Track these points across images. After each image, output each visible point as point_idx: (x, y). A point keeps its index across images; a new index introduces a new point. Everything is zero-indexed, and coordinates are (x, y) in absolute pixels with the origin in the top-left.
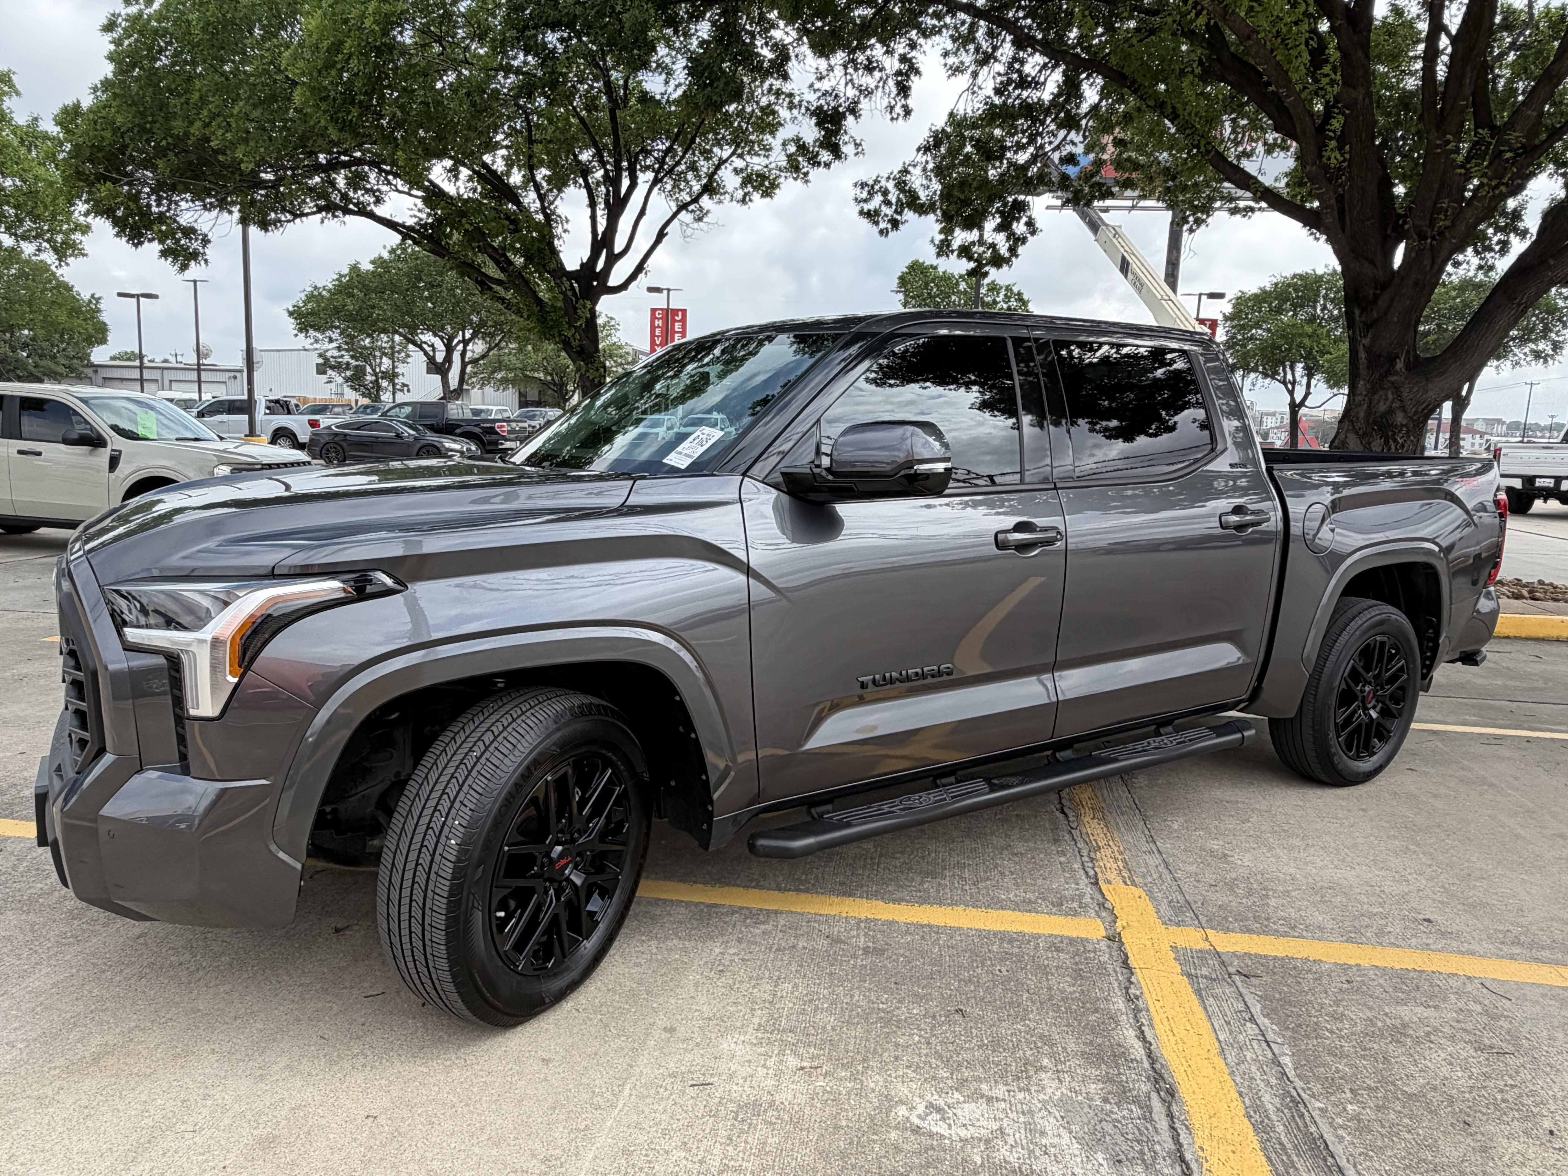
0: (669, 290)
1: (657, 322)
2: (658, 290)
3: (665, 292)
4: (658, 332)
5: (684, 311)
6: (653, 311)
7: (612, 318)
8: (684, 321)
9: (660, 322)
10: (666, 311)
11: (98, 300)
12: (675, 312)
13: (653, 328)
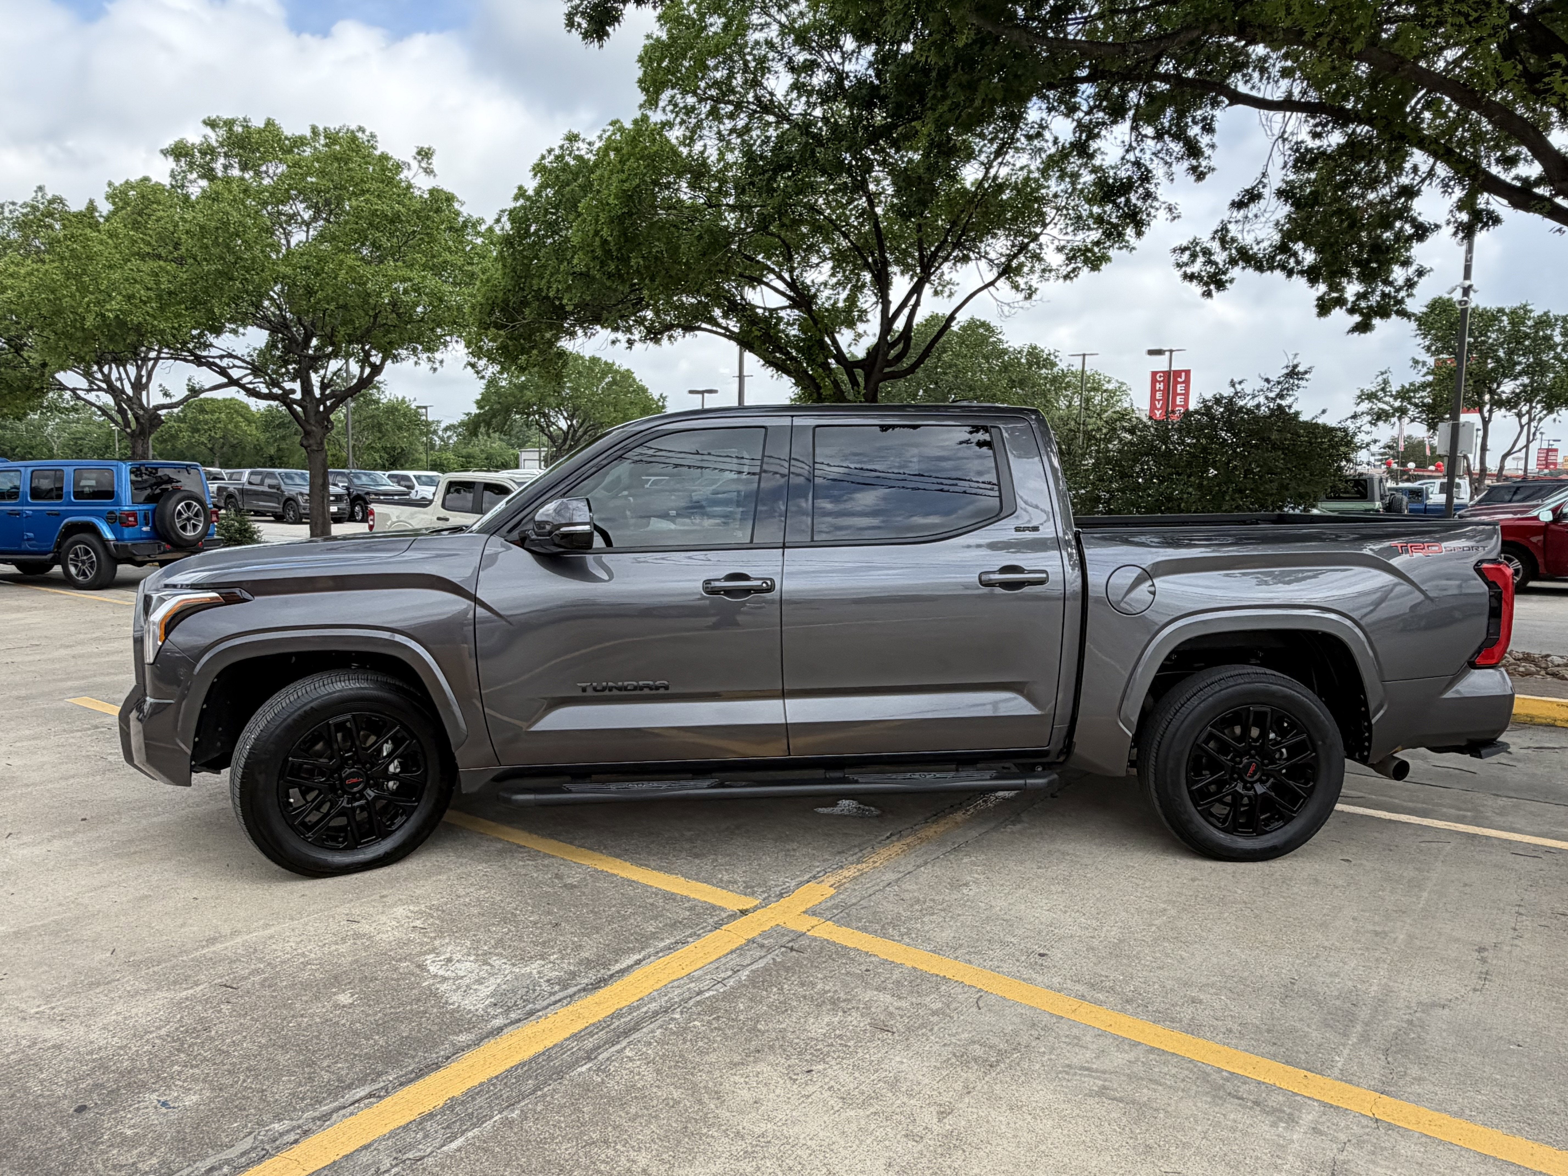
0: (1171, 351)
1: (1158, 385)
2: (1159, 352)
3: (1167, 354)
4: (1159, 395)
5: (1188, 372)
6: (1154, 374)
7: (1122, 383)
8: (1187, 382)
9: (1162, 386)
10: (1167, 374)
11: (664, 399)
12: (1178, 373)
13: (1154, 391)
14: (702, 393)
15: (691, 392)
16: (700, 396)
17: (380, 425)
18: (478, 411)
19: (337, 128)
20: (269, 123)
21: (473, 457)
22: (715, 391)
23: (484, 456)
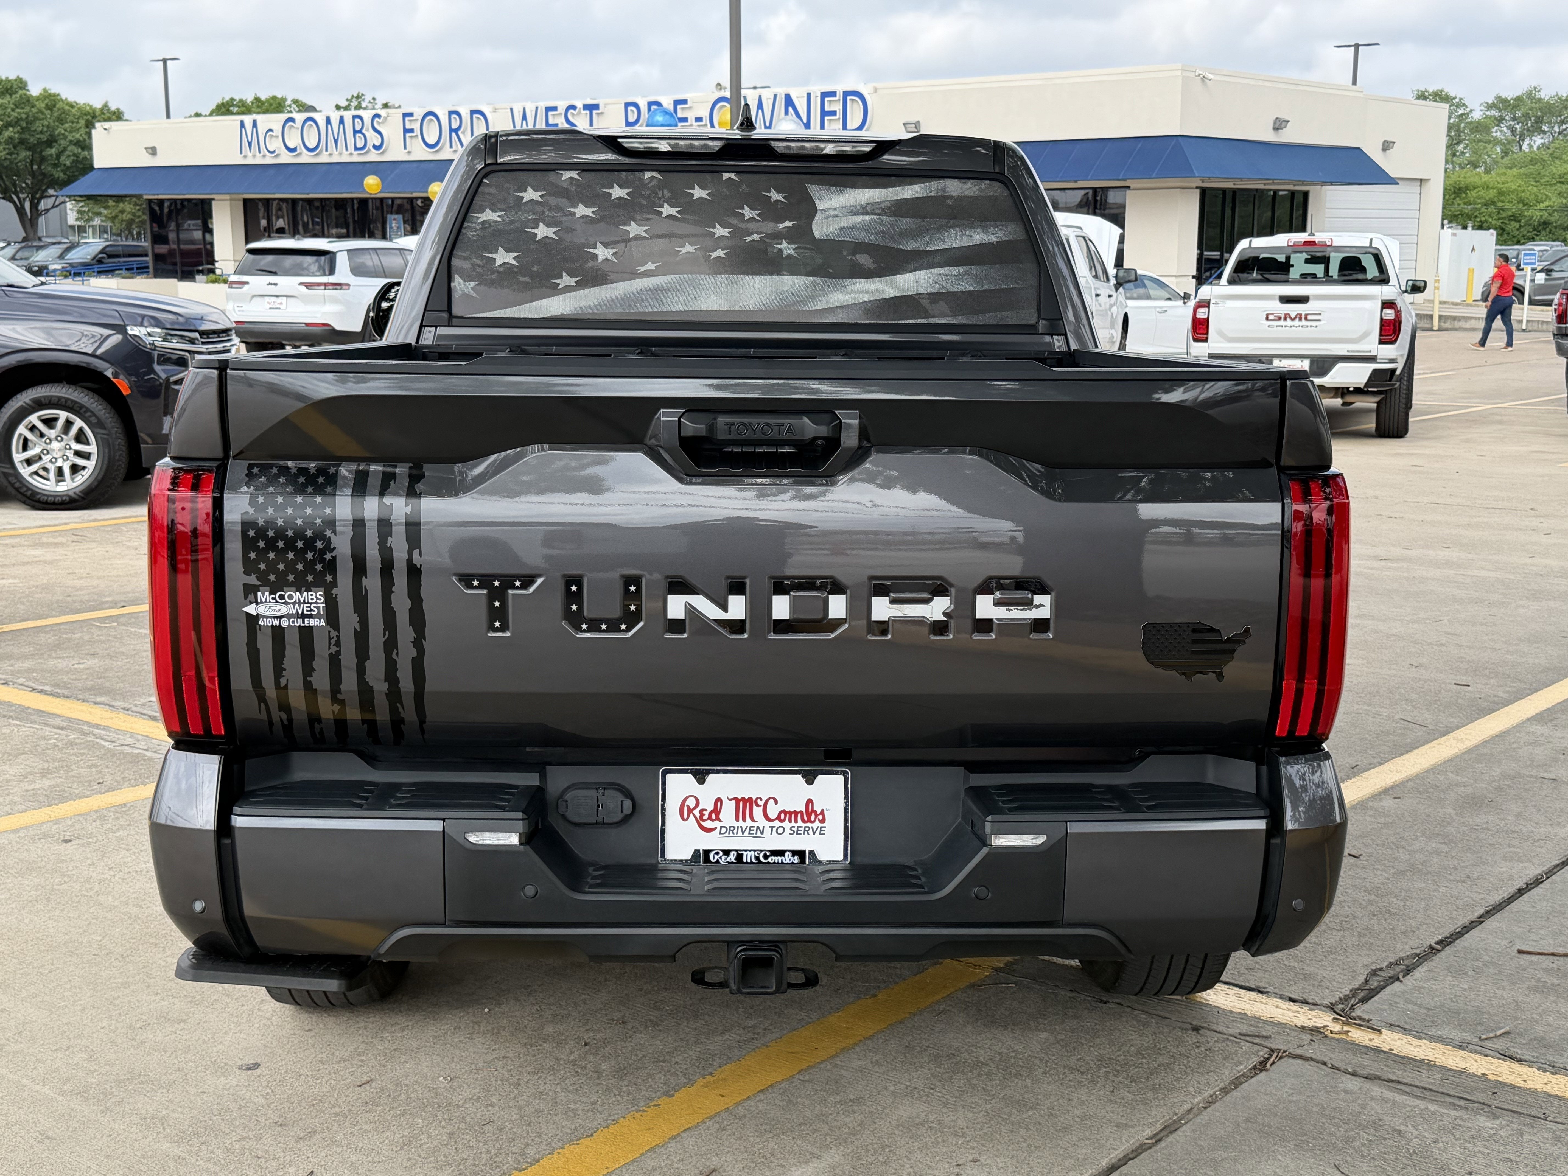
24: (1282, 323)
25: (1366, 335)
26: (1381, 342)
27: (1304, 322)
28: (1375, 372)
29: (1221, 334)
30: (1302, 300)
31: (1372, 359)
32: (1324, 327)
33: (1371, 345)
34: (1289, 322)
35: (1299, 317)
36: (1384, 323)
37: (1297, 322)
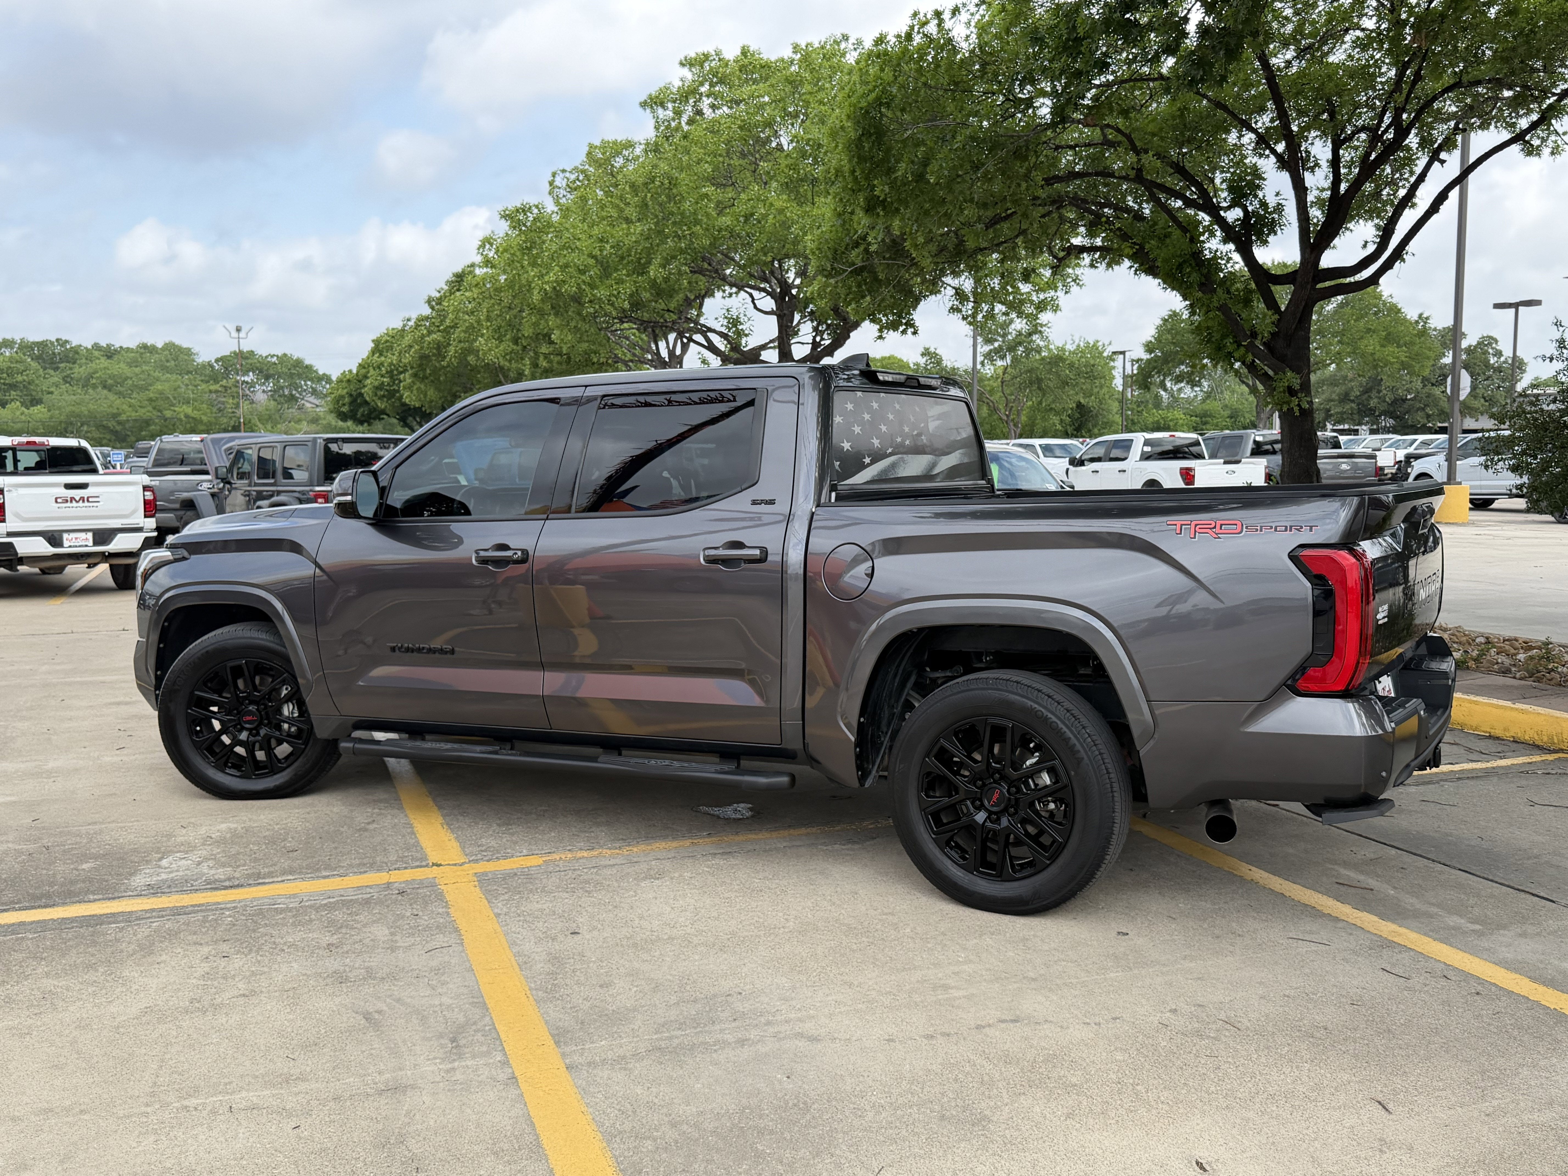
14: (1516, 306)
15: (1497, 306)
16: (1512, 311)
17: (1039, 380)
18: (1148, 357)
19: (823, 40)
20: (745, 52)
21: (1211, 416)
22: (1538, 303)
23: (1227, 413)
24: (69, 504)
25: (134, 512)
26: (146, 516)
27: (86, 504)
28: (146, 539)
29: (17, 515)
30: (83, 486)
31: (139, 530)
32: (102, 507)
33: (139, 519)
34: (74, 504)
35: (82, 499)
36: (146, 503)
37: (81, 504)
